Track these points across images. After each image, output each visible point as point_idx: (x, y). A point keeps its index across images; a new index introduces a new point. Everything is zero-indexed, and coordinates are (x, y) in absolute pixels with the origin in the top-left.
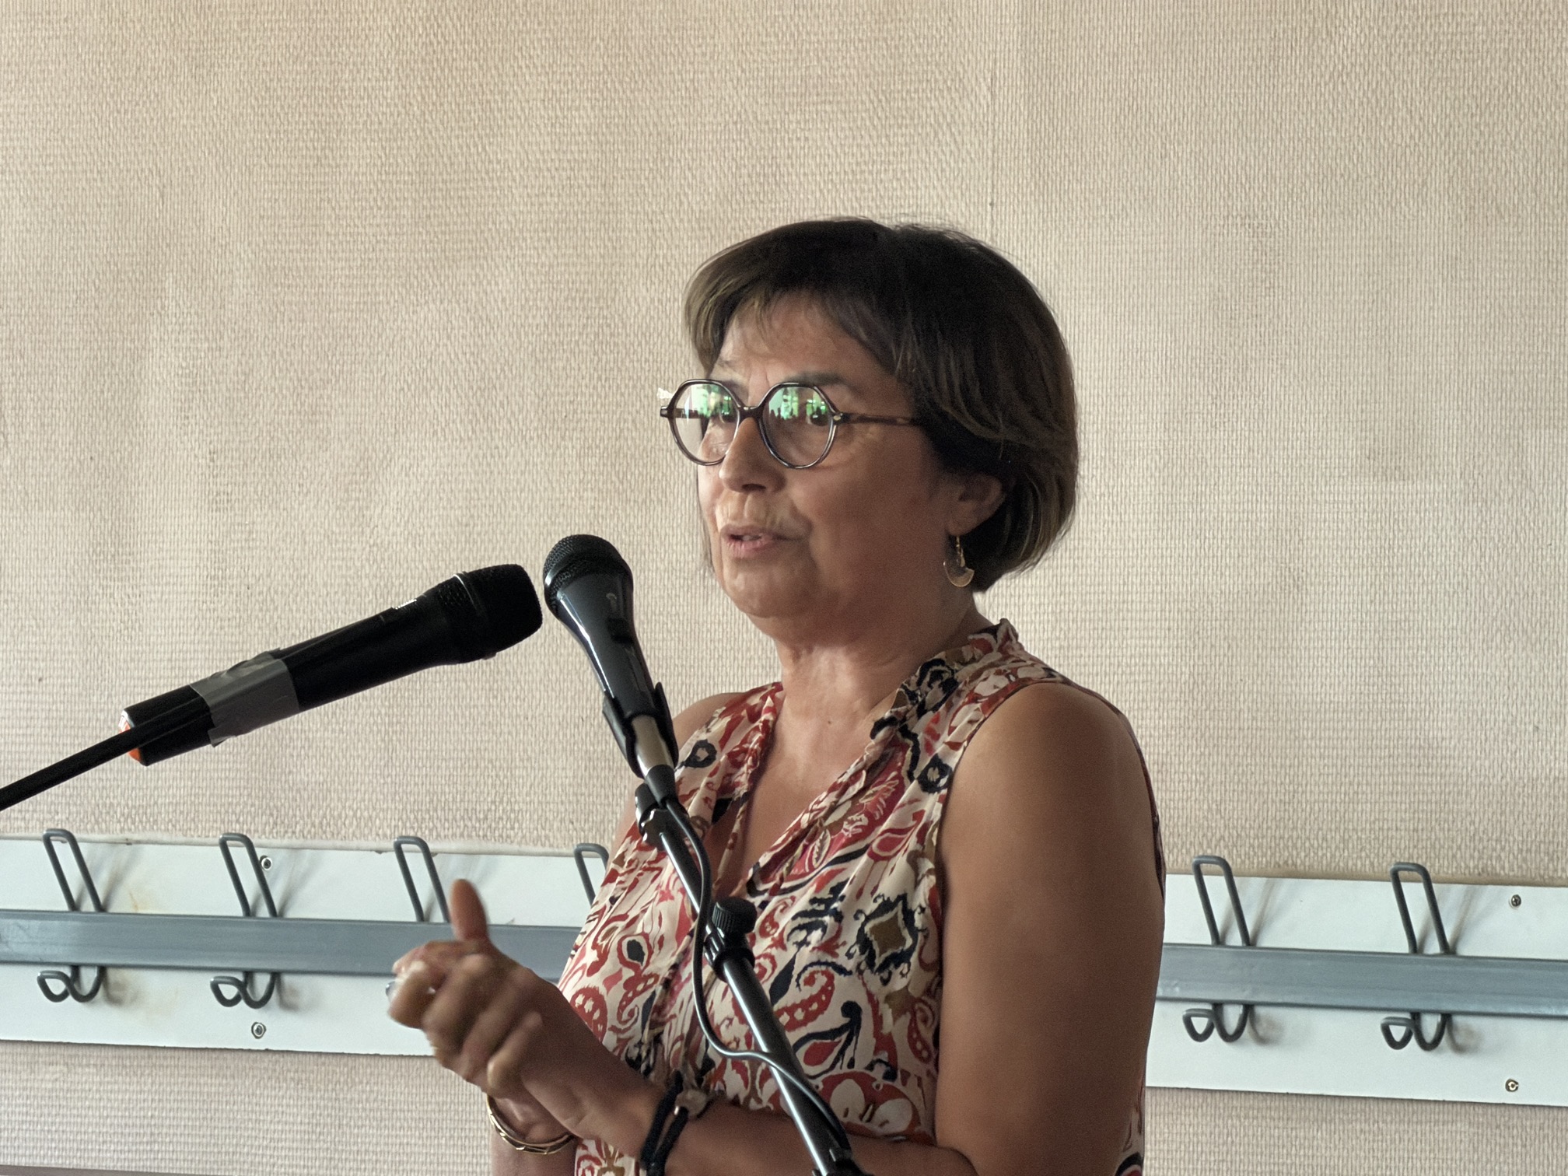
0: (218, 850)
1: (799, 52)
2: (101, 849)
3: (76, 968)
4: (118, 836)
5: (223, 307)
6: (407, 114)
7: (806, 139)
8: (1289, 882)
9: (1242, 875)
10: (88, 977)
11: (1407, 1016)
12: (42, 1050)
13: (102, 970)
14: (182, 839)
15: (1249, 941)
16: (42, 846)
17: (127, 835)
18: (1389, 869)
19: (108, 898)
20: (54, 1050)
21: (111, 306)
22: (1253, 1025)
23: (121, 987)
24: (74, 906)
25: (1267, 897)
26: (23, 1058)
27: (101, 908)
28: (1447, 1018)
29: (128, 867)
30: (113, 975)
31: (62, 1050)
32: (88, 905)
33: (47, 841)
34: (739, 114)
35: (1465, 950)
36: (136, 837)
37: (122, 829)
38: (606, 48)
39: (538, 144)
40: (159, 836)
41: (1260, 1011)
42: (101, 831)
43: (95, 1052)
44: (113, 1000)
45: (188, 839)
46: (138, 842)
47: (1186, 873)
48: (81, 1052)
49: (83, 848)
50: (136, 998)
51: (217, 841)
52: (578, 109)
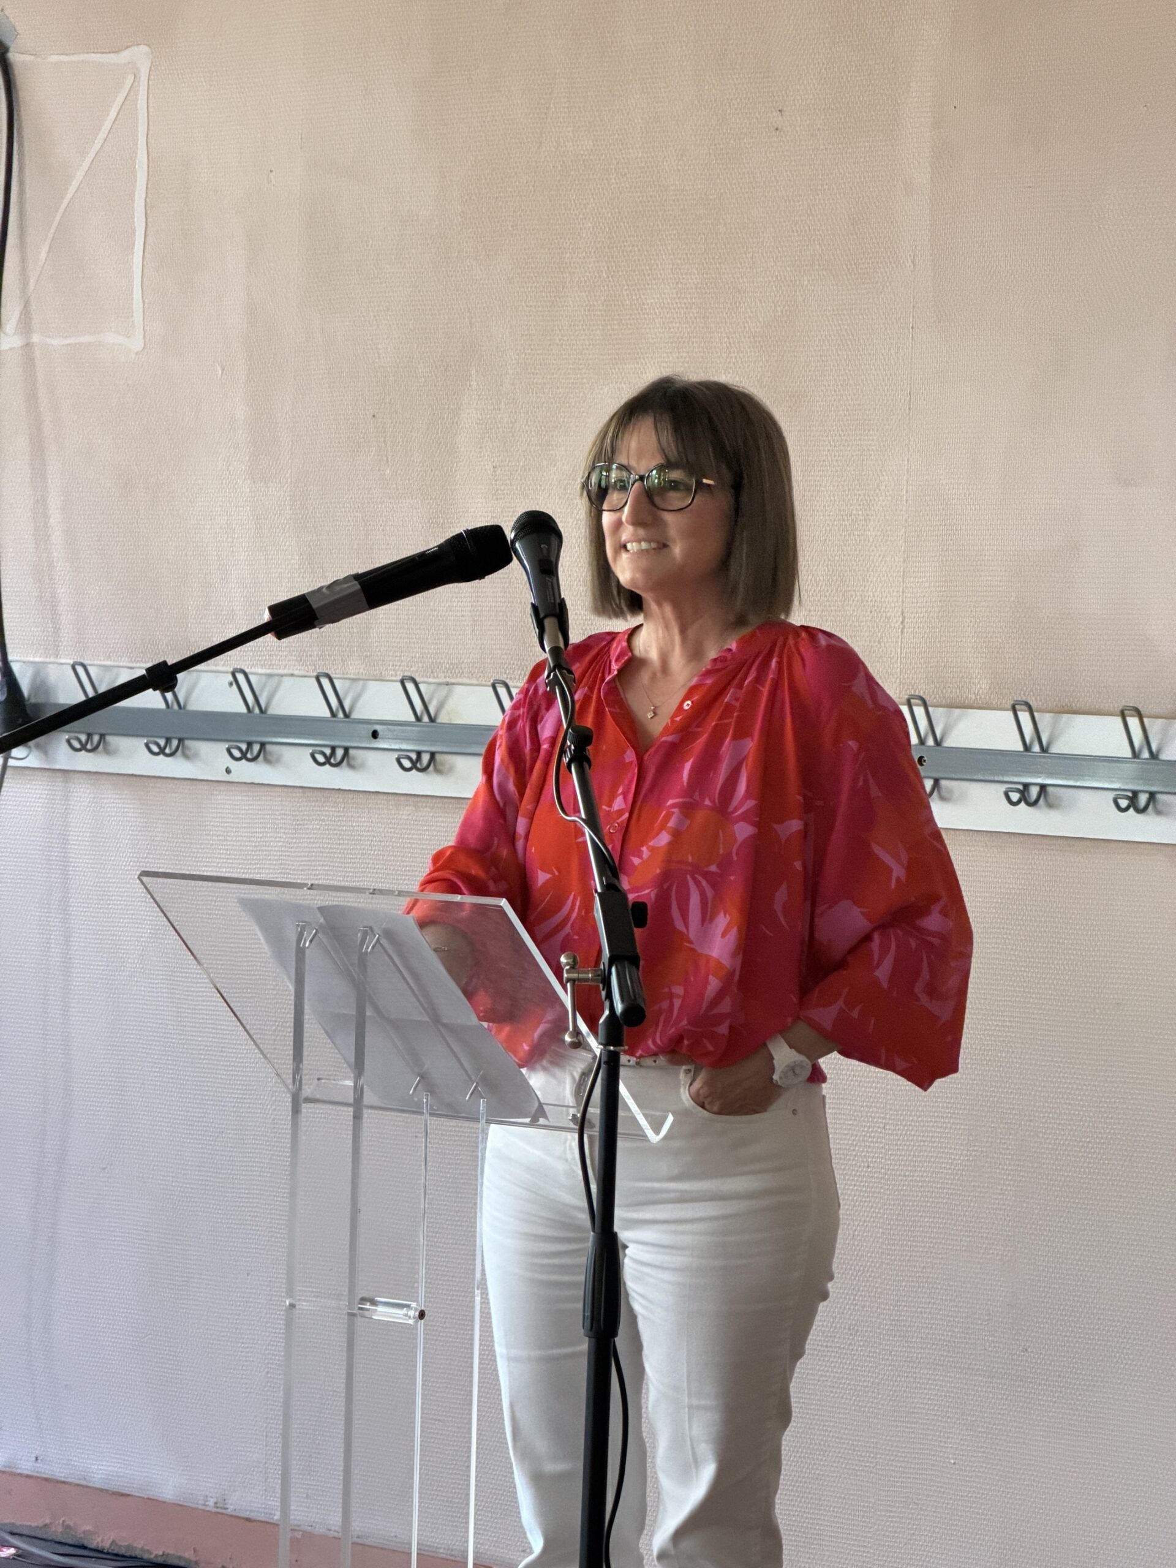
0: (491, 689)
1: (810, 241)
2: (432, 687)
3: (419, 754)
4: (444, 680)
5: (501, 385)
6: (600, 277)
7: (813, 291)
8: (1066, 716)
9: (1040, 711)
10: (426, 758)
11: (1130, 795)
12: (402, 798)
13: (433, 755)
14: (476, 682)
15: (1044, 750)
16: (399, 685)
17: (448, 680)
18: (1120, 708)
19: (436, 715)
20: (408, 798)
21: (443, 385)
22: (1045, 797)
23: (443, 764)
24: (418, 719)
25: (1054, 725)
26: (393, 803)
27: (432, 720)
28: (1152, 796)
29: (446, 698)
30: (438, 757)
31: (411, 799)
32: (426, 719)
33: (402, 682)
34: (777, 276)
35: (1164, 756)
36: (453, 681)
37: (445, 677)
38: (706, 239)
39: (669, 294)
40: (465, 680)
41: (1050, 789)
42: (434, 677)
43: (429, 800)
44: (438, 771)
45: (480, 682)
46: (453, 684)
47: (1008, 710)
48: (423, 799)
49: (422, 687)
50: (451, 769)
51: (490, 683)
52: (690, 274)
